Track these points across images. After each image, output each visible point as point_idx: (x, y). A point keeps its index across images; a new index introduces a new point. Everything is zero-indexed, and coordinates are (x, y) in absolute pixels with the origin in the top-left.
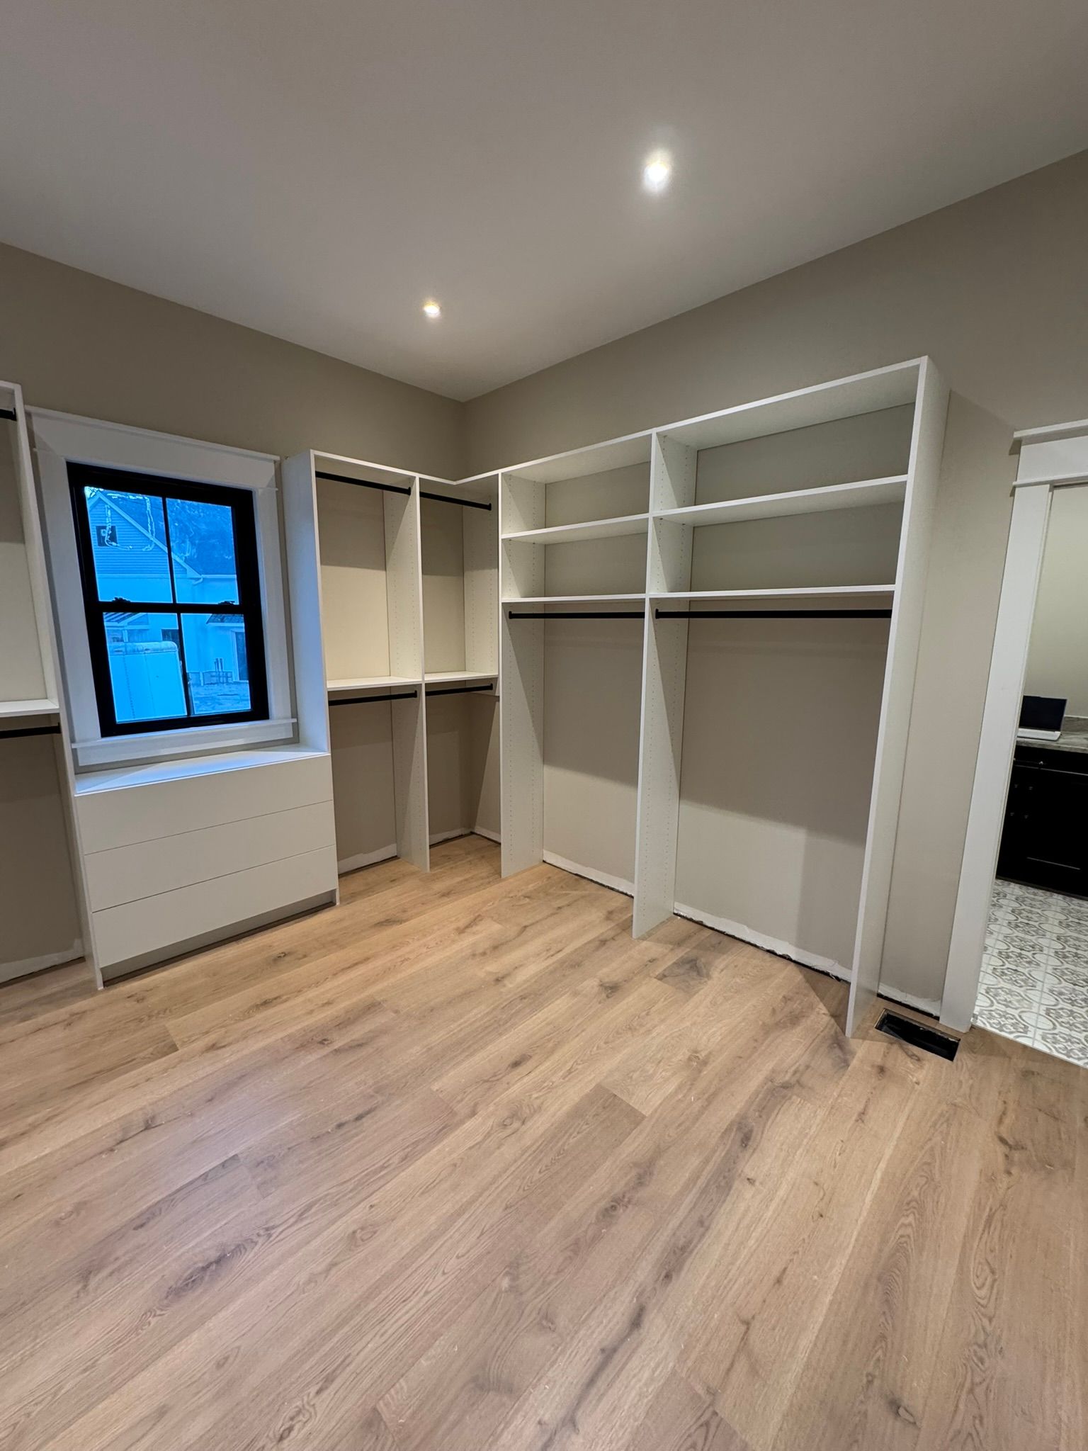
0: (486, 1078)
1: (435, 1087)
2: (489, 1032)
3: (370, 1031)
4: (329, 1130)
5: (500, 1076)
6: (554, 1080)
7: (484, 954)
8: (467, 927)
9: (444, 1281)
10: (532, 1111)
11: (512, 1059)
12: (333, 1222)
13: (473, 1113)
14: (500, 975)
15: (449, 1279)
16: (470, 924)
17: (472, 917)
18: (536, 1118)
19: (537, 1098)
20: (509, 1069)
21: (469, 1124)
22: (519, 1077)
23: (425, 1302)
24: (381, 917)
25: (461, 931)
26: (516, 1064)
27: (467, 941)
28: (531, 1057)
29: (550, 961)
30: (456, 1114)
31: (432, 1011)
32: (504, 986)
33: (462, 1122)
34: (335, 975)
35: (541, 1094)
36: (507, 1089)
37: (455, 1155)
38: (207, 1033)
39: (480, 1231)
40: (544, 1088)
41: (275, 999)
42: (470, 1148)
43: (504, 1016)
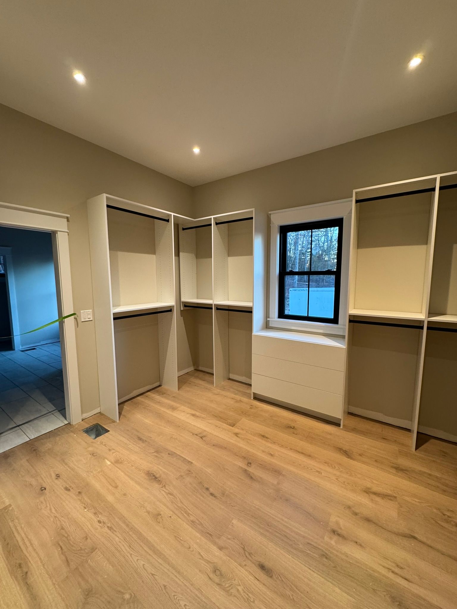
0: (246, 548)
1: (235, 521)
2: (282, 540)
3: (261, 478)
4: (205, 486)
5: (250, 558)
6: (256, 602)
7: (356, 514)
8: (375, 493)
9: (134, 561)
10: (228, 589)
11: (266, 564)
12: (165, 505)
13: (221, 548)
14: (340, 531)
15: (134, 563)
16: (379, 494)
17: (389, 492)
18: (222, 593)
19: (238, 590)
20: (258, 563)
21: (214, 549)
22: (252, 572)
23: (127, 555)
24: (346, 448)
25: (367, 491)
26: (262, 567)
27: (364, 500)
28: (271, 577)
29: (384, 571)
30: (219, 538)
31: (287, 500)
32: (331, 538)
33: (215, 543)
34: (291, 449)
35: (242, 592)
36: (241, 566)
37: (195, 546)
38: (243, 429)
39: (154, 573)
40: (248, 595)
41: (267, 438)
42: (199, 554)
43: (301, 546)
